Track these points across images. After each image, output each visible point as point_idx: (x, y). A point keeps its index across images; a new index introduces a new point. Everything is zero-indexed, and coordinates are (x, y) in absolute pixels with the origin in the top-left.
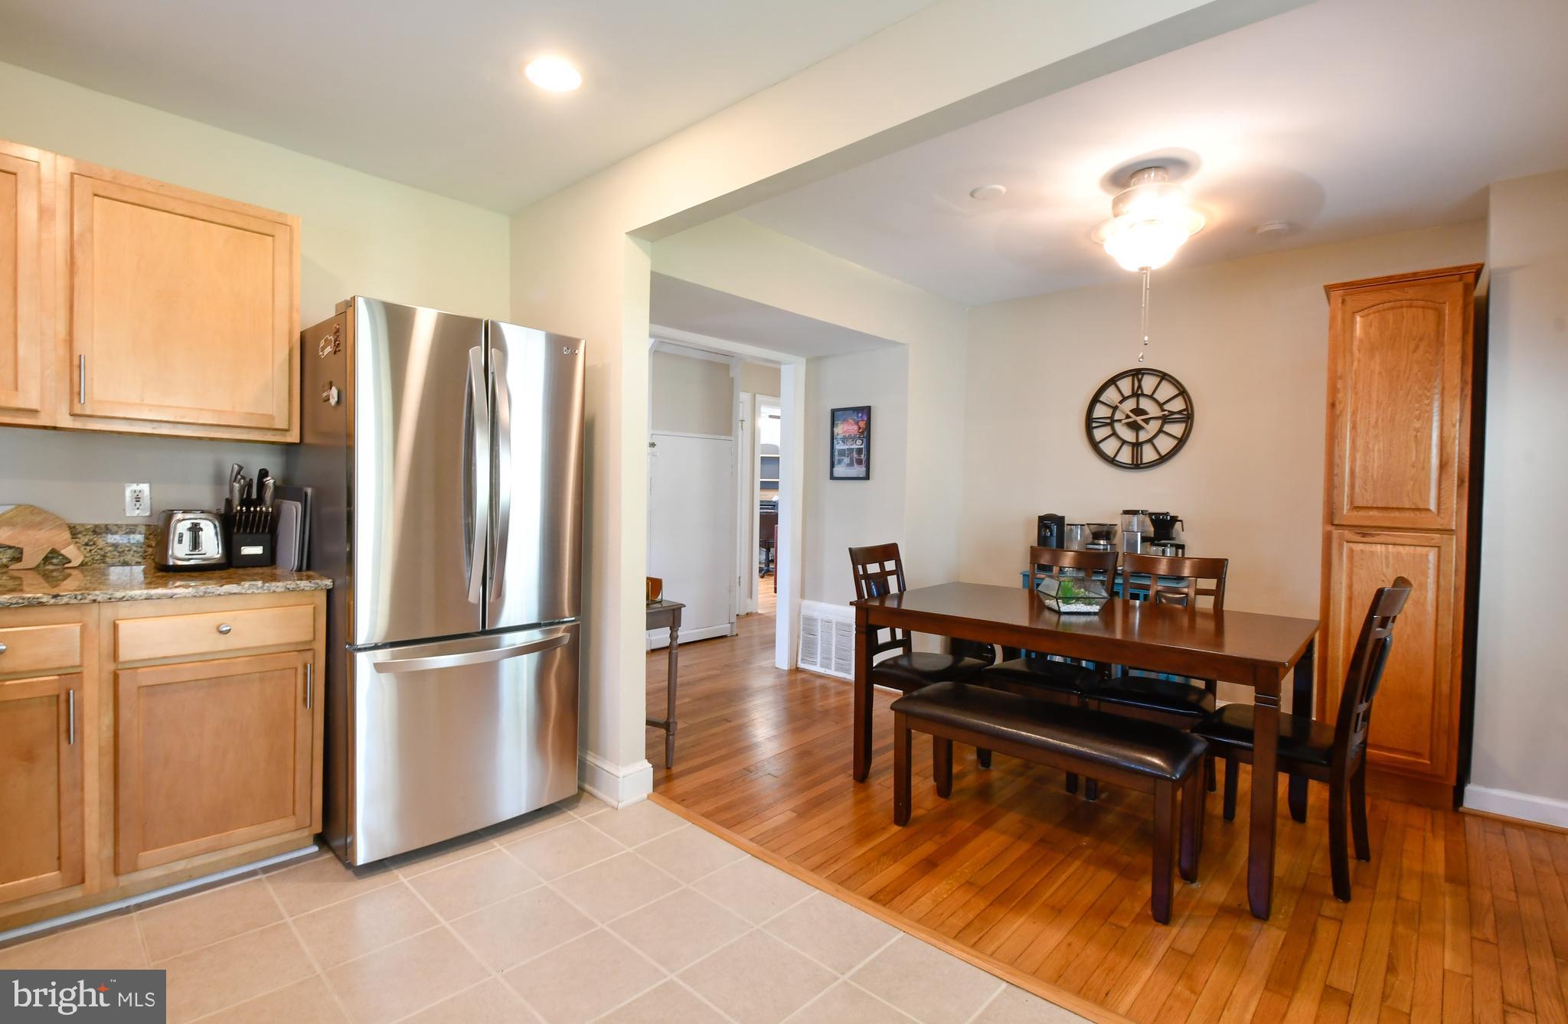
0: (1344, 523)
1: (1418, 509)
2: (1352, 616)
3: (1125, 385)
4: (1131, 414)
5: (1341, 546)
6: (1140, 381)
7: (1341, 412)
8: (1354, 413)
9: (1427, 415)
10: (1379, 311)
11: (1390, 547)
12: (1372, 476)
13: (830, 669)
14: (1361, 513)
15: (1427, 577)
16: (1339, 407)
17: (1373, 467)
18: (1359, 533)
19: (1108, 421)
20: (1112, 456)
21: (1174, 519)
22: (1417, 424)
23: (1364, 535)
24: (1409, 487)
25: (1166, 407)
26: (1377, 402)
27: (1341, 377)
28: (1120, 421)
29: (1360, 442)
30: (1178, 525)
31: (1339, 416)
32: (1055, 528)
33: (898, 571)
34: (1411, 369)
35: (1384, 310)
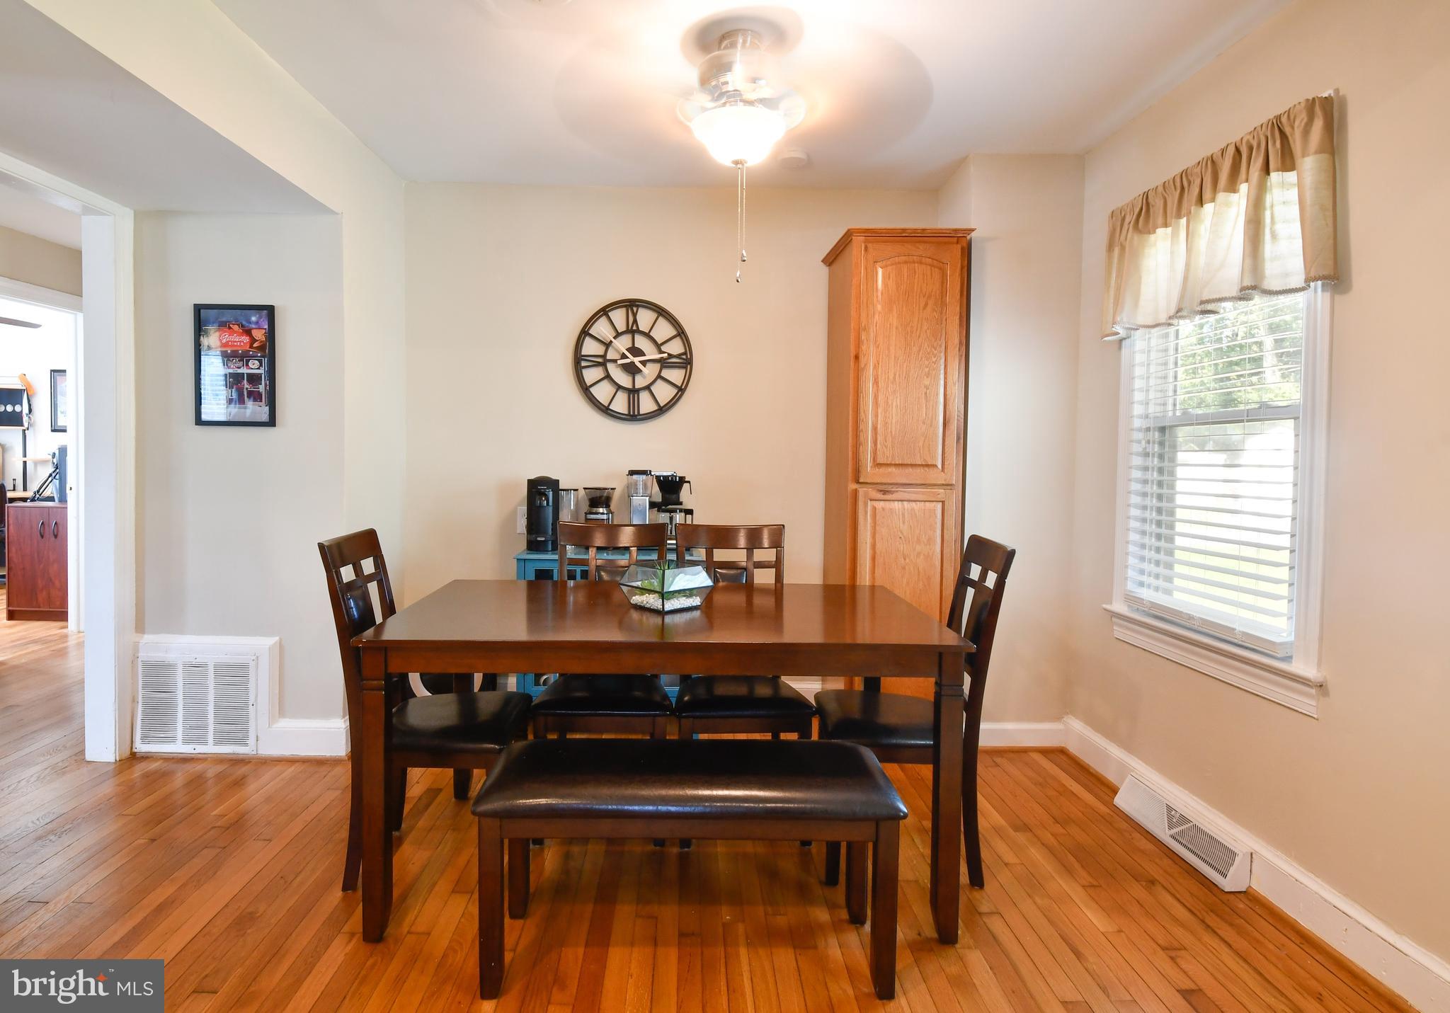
0: (869, 481)
1: (927, 466)
2: (876, 575)
3: (619, 317)
4: (627, 354)
5: (866, 505)
6: (635, 315)
7: (866, 365)
8: (875, 367)
9: (934, 372)
10: (896, 264)
11: (905, 503)
12: (891, 432)
13: (205, 743)
14: (882, 470)
15: (935, 531)
16: (863, 360)
17: (892, 422)
18: (881, 491)
19: (600, 360)
20: (607, 405)
21: (682, 480)
22: (927, 382)
23: (885, 492)
24: (921, 444)
25: (663, 348)
26: (895, 357)
27: (865, 329)
28: (615, 361)
29: (881, 398)
30: (686, 486)
31: (863, 369)
32: (551, 494)
33: (381, 574)
34: (921, 328)
35: (899, 263)
